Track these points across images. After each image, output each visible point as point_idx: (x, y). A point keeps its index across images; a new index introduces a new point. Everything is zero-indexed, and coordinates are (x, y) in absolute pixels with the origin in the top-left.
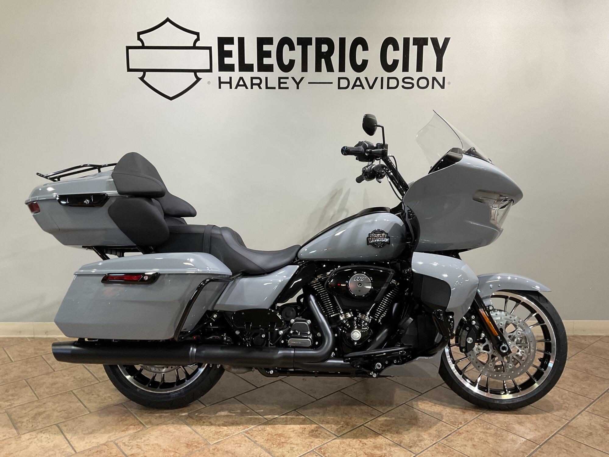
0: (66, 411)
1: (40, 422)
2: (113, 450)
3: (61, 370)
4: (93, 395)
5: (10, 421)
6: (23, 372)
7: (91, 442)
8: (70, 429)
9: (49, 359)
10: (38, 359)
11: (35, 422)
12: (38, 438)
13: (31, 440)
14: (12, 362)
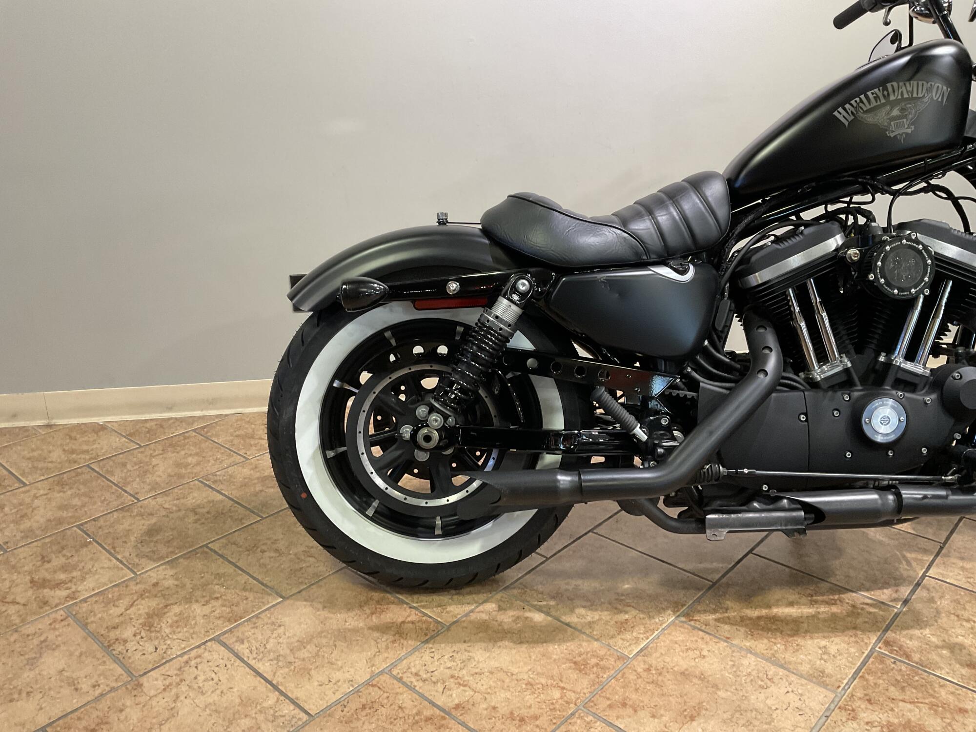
0: (220, 602)
1: (170, 636)
2: (401, 697)
3: (155, 497)
4: (263, 551)
5: (89, 639)
6: (63, 507)
7: (334, 681)
8: (257, 649)
9: (112, 473)
10: (82, 473)
11: (157, 638)
12: (187, 682)
13: (174, 691)
14: (25, 485)
